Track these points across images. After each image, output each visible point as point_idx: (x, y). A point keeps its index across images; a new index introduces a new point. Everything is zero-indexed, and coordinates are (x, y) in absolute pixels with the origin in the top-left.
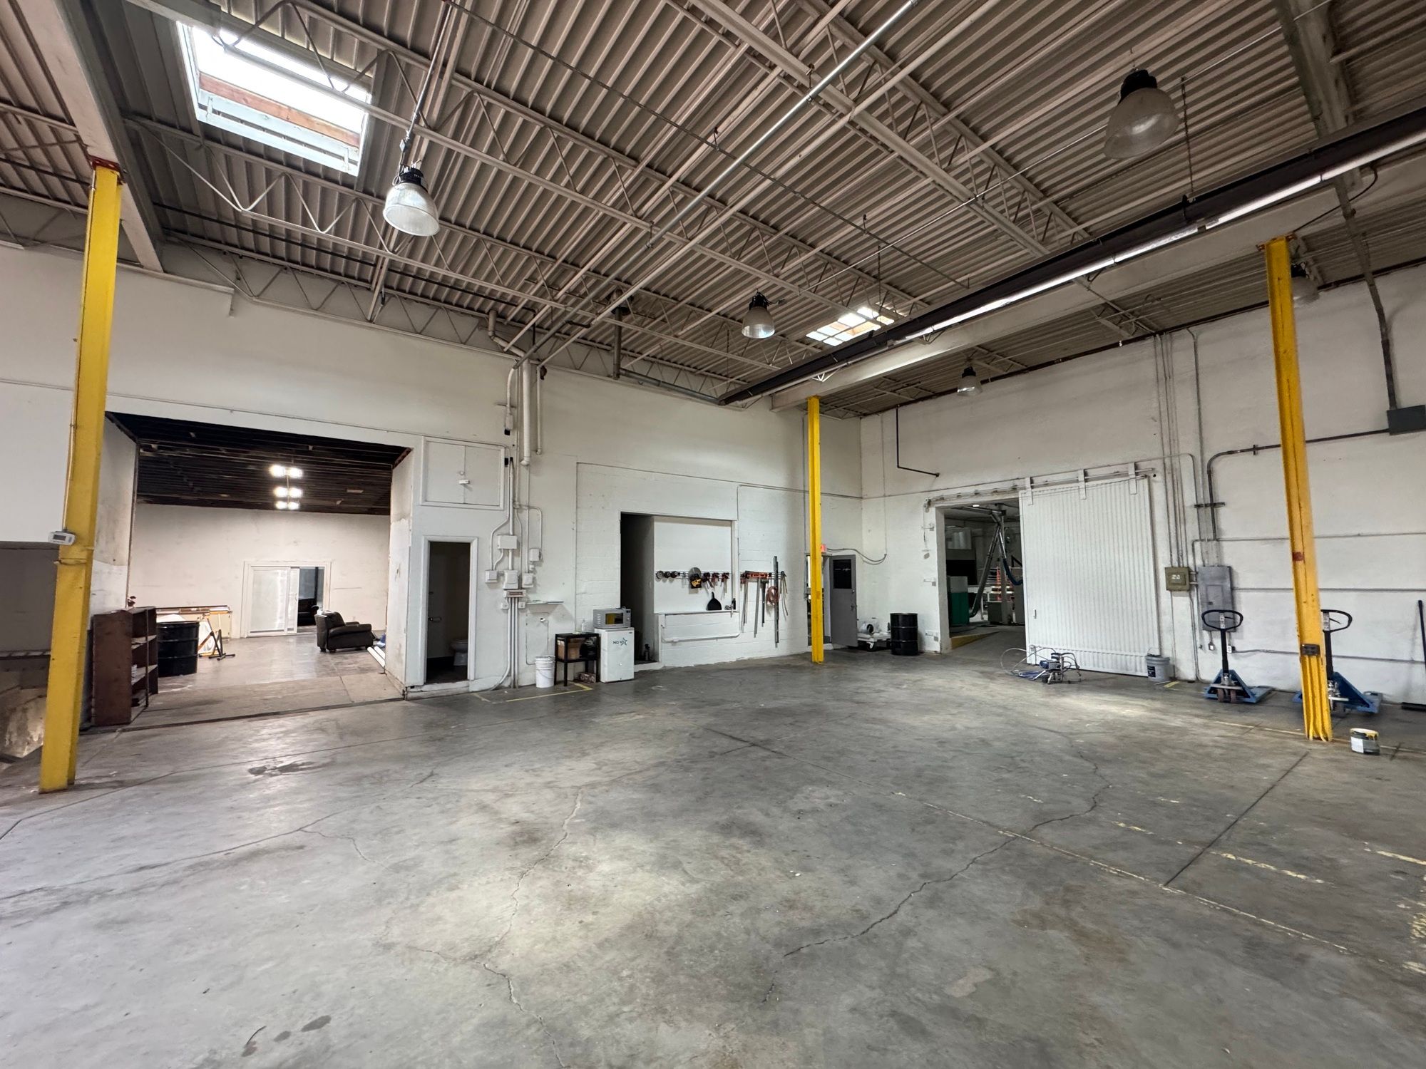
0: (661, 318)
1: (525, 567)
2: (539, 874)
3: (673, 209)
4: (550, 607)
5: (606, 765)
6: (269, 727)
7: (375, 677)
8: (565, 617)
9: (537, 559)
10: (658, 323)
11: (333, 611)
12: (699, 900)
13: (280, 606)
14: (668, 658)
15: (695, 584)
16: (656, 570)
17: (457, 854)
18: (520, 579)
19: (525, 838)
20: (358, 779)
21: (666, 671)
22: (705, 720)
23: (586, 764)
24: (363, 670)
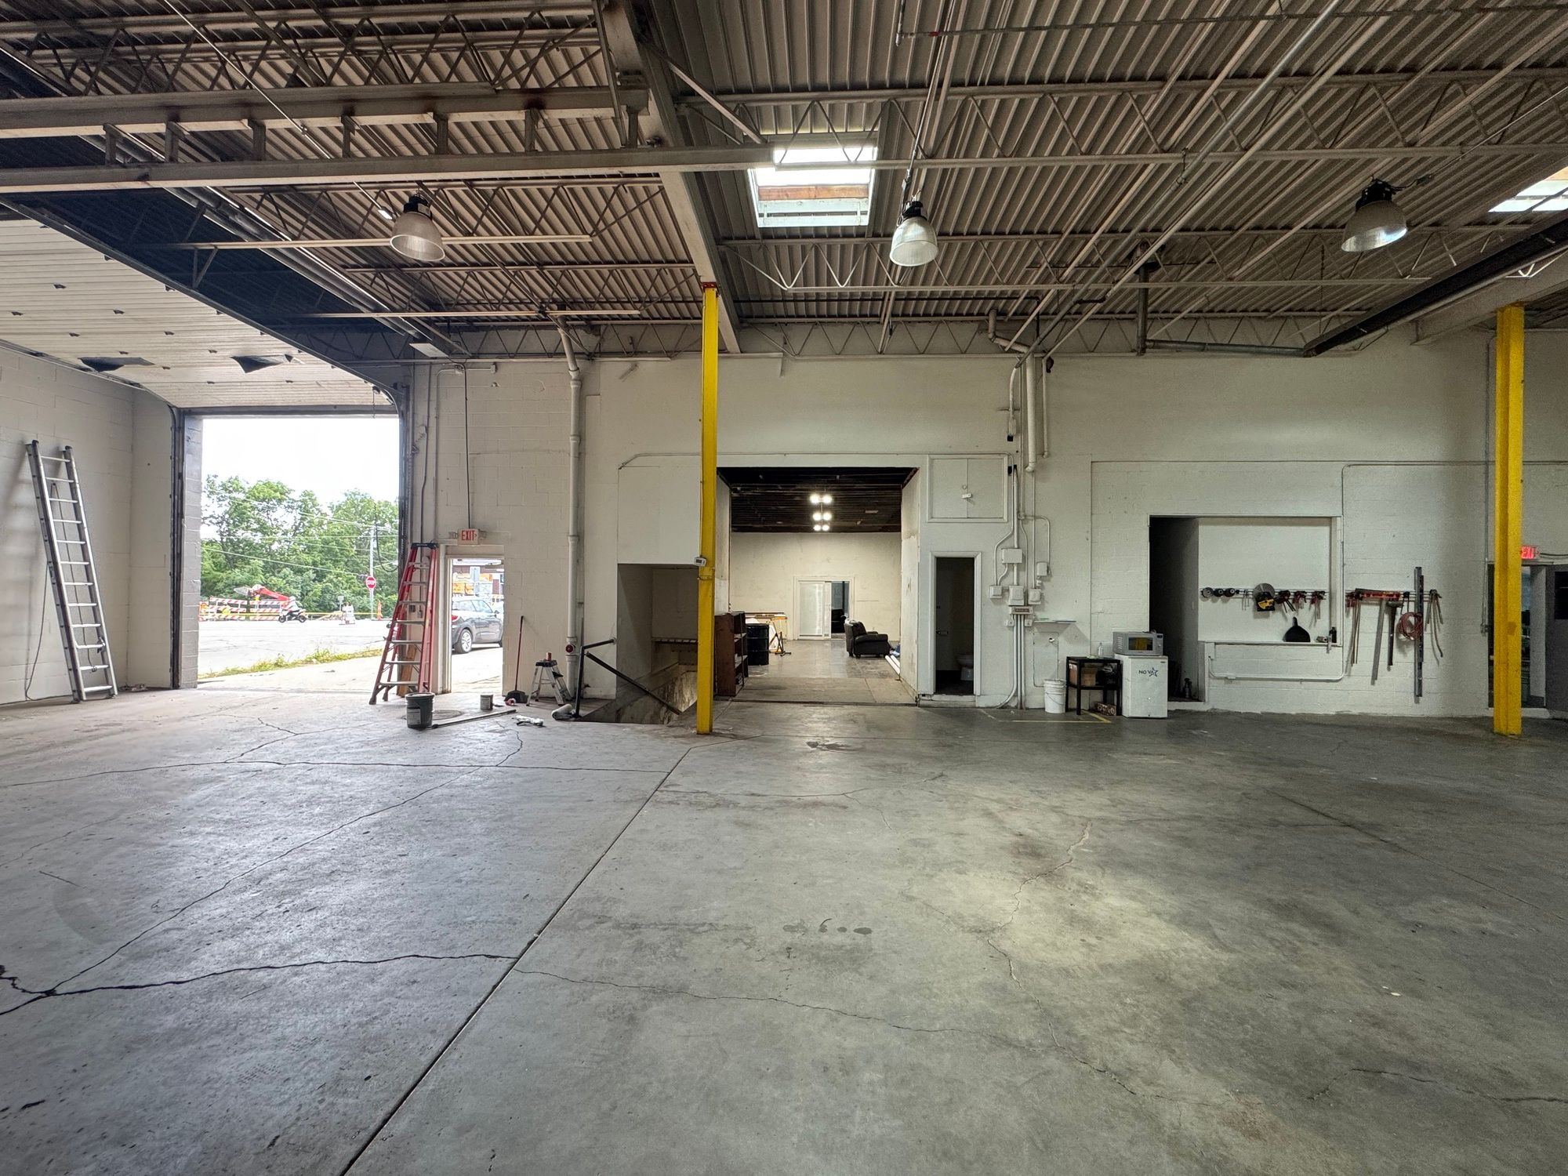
0: (1208, 259)
1: (1032, 582)
2: (1042, 886)
3: (1219, 117)
4: (1060, 626)
5: (1123, 804)
6: (818, 712)
7: (892, 682)
8: (1078, 638)
9: (1045, 574)
10: (1205, 267)
11: (857, 621)
12: (1231, 970)
13: (819, 614)
14: (1217, 697)
15: (1263, 605)
16: (1202, 586)
17: (964, 846)
18: (1026, 596)
19: (1029, 850)
20: (883, 766)
21: (1213, 714)
22: (1268, 781)
23: (1099, 798)
24: (883, 676)
